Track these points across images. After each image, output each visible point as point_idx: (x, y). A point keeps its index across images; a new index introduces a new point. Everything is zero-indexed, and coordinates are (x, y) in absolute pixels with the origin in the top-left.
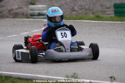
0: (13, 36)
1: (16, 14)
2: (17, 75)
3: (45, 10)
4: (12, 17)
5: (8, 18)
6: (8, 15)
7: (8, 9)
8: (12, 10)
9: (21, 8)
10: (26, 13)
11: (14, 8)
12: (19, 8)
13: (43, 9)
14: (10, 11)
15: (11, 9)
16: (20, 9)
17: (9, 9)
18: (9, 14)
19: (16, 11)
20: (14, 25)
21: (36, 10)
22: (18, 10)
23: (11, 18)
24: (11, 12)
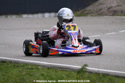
0: (111, 33)
1: (115, 11)
2: (115, 72)
4: (111, 14)
5: (107, 15)
14: (109, 8)
18: (108, 11)
19: (115, 9)
20: (113, 22)
23: (110, 16)
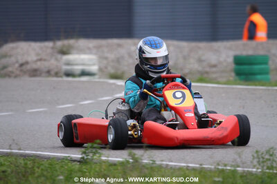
3: (94, 65)
6: (18, 72)
7: (17, 62)
8: (27, 63)
9: (45, 60)
10: (56, 70)
11: (29, 59)
12: (40, 60)
13: (91, 63)
15: (24, 61)
16: (43, 62)
17: (20, 62)
21: (77, 65)
22: (39, 63)
24: (24, 68)
